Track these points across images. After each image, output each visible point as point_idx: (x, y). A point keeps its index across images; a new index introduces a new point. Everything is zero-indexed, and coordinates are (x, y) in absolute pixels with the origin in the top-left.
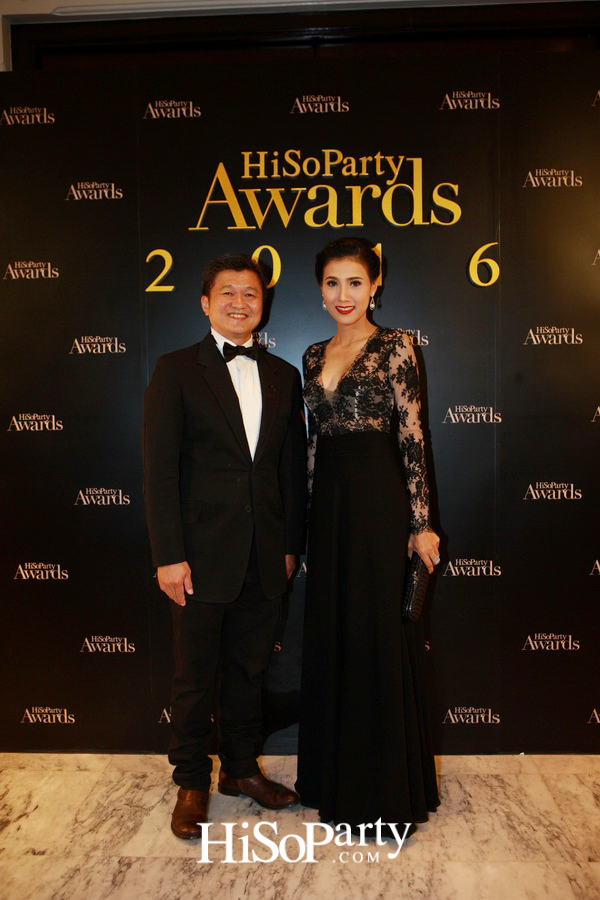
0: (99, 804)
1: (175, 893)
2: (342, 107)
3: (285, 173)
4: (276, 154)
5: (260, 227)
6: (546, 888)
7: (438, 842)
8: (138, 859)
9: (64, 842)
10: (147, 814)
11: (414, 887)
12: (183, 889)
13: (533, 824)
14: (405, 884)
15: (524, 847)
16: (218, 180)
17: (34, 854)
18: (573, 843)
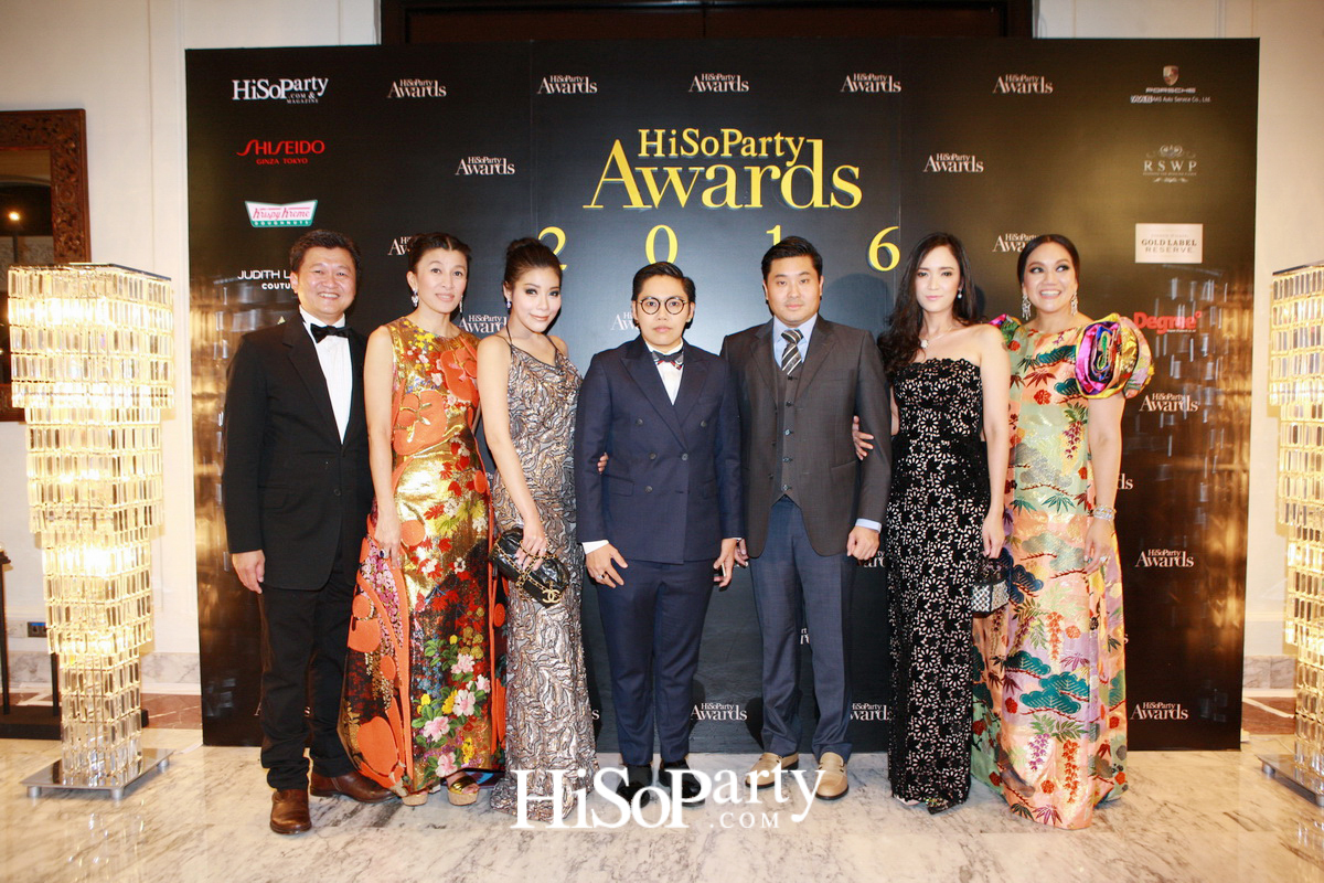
1: (582, 857)
2: (742, 86)
3: (683, 152)
4: (674, 132)
5: (656, 206)
6: (939, 852)
7: (835, 820)
8: (539, 833)
9: (462, 820)
11: (815, 852)
12: (589, 854)
14: (804, 850)
15: (919, 823)
16: (614, 158)
17: (435, 827)
18: (966, 820)
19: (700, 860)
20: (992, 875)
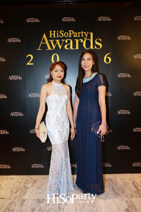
0: (17, 187)
1: (35, 207)
2: (74, 20)
3: (60, 36)
6: (121, 204)
8: (27, 199)
9: (9, 196)
10: (28, 189)
11: (91, 204)
12: (37, 206)
13: (118, 190)
15: (116, 195)
16: (44, 38)
17: (2, 199)
18: (127, 194)
19: (63, 207)
20: (134, 211)
